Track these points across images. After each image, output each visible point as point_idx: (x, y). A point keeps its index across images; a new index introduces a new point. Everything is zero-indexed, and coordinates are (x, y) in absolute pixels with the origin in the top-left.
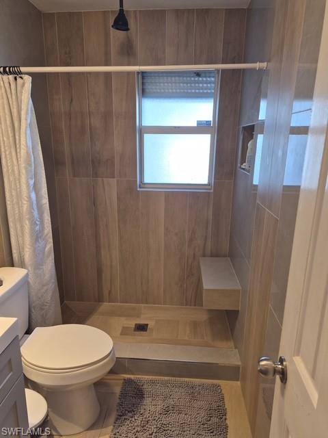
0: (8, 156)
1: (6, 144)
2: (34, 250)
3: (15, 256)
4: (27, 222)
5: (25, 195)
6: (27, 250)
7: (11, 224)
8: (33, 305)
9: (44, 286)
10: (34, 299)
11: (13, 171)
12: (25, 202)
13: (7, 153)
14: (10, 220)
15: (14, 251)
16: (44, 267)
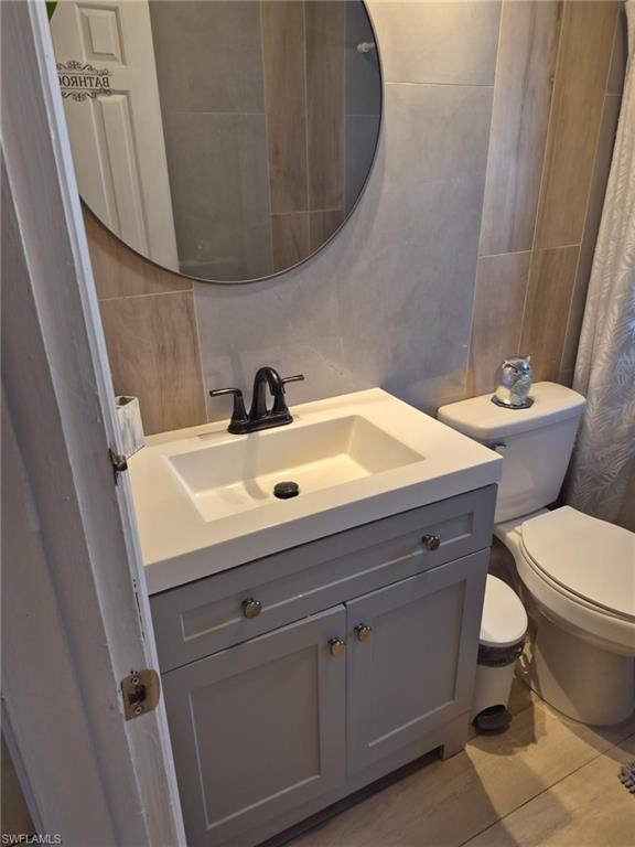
0: (622, 168)
1: (625, 143)
2: (613, 367)
3: (580, 369)
4: (616, 308)
5: (629, 251)
6: (600, 362)
7: (589, 308)
8: (581, 468)
9: (612, 441)
10: (586, 457)
11: (623, 200)
12: (624, 267)
13: (623, 161)
14: (591, 298)
15: (580, 360)
16: (625, 406)
